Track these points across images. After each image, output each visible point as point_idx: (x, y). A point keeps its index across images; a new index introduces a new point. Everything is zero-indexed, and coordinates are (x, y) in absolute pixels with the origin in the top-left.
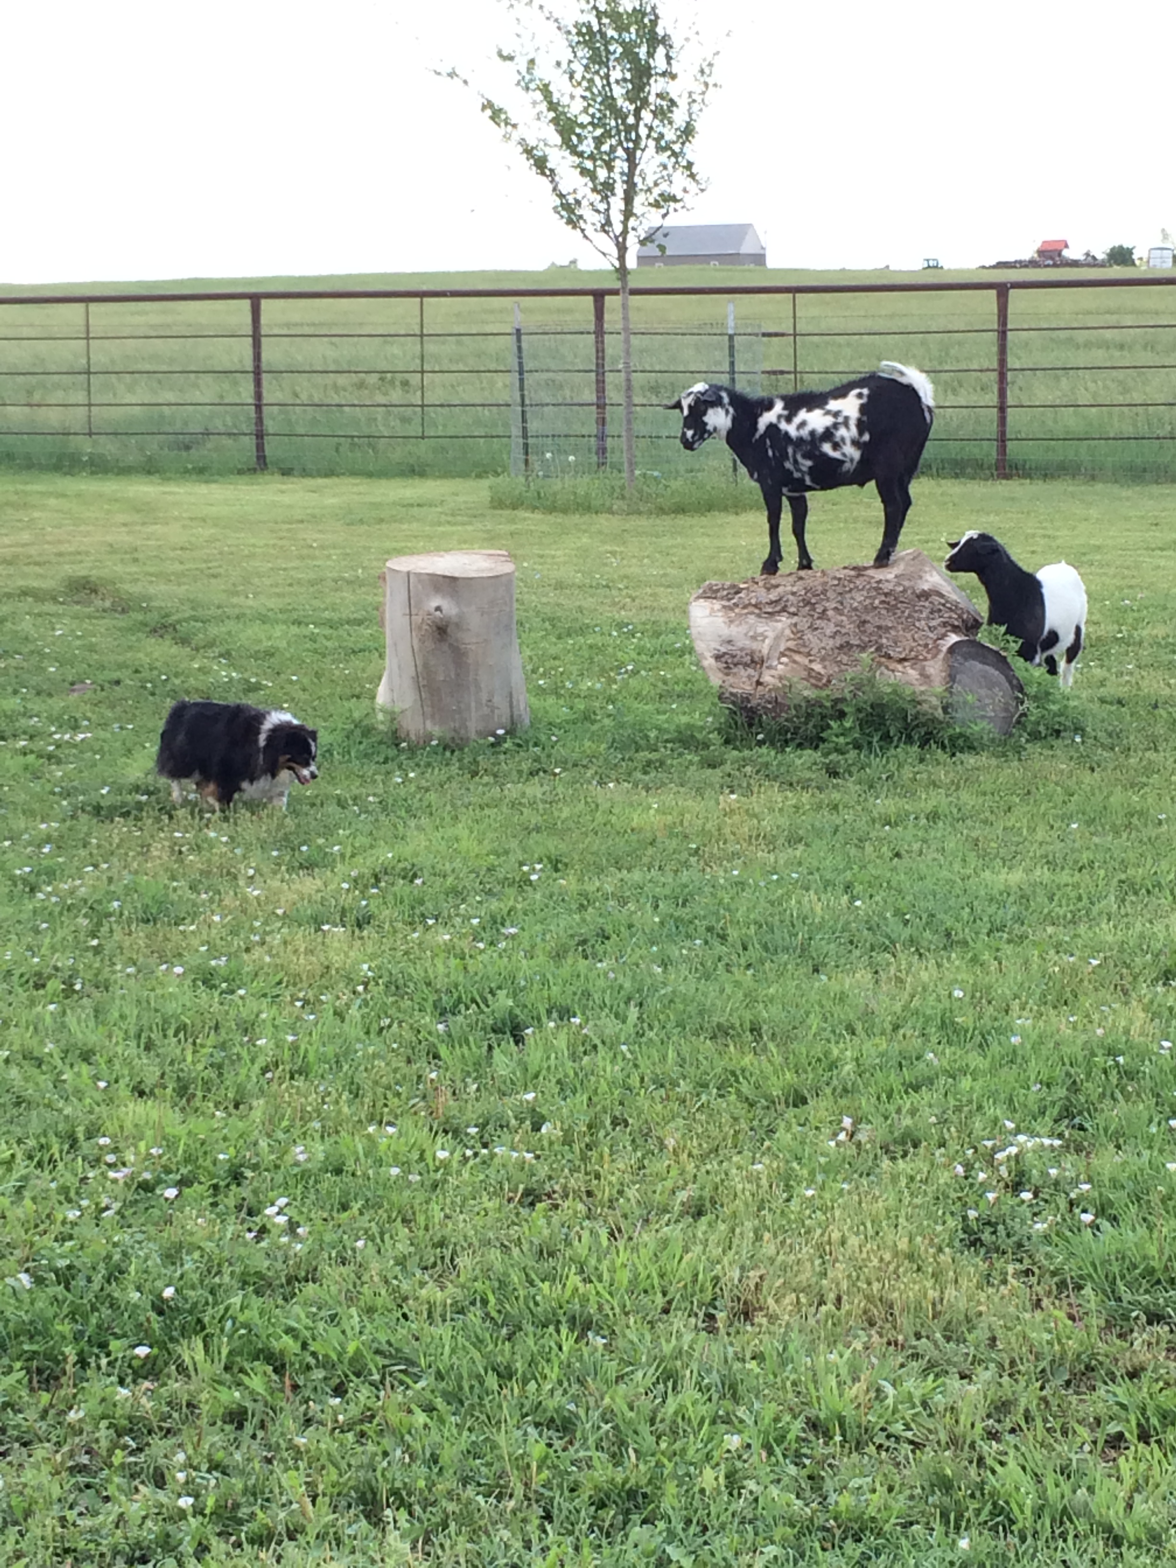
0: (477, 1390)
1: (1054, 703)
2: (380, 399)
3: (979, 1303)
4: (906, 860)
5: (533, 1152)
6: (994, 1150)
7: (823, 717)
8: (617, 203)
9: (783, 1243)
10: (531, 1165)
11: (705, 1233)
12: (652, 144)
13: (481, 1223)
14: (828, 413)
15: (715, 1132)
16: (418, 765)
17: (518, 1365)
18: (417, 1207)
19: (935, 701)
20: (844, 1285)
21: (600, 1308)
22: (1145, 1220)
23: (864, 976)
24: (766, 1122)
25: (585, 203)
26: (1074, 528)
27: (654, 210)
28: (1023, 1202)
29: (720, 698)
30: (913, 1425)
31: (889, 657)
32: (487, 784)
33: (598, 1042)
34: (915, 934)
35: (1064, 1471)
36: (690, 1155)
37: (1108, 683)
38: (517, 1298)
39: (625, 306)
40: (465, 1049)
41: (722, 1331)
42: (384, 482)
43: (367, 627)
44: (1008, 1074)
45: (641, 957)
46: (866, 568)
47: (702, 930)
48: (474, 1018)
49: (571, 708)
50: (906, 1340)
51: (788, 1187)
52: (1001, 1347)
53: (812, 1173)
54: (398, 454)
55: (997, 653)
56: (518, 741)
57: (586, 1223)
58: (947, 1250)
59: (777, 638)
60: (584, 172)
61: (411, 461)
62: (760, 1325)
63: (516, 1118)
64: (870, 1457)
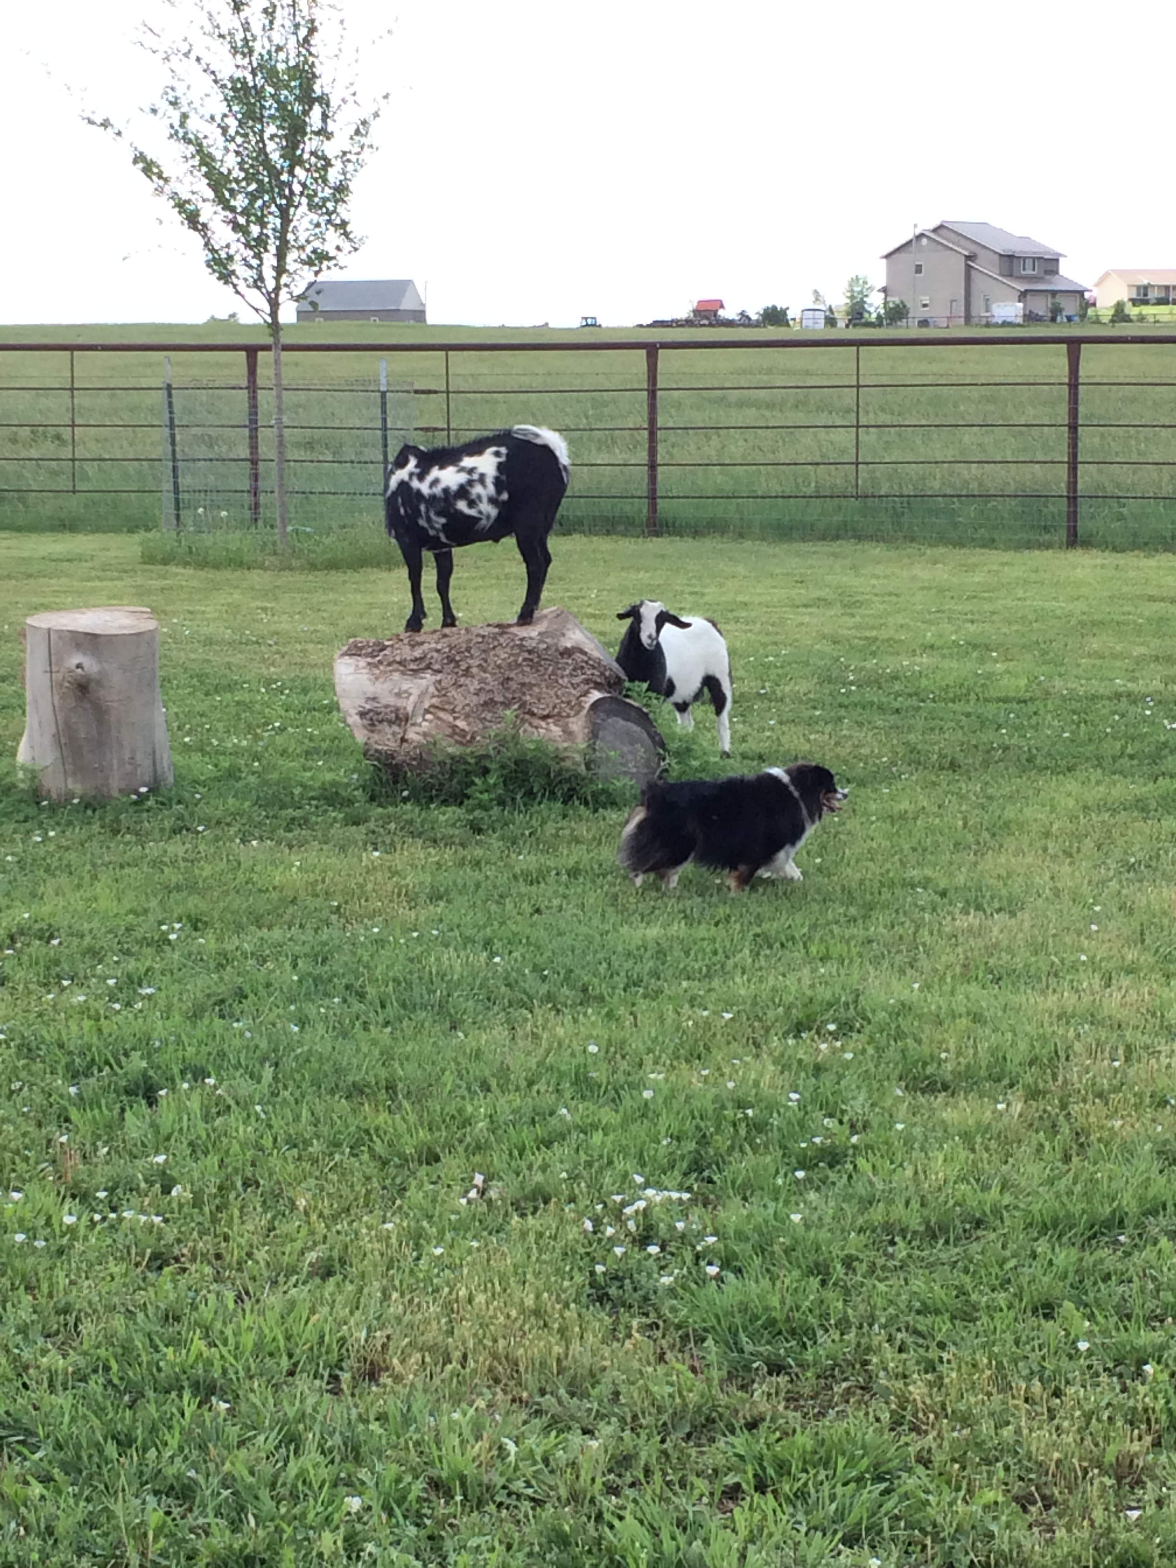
0: (96, 1459)
1: (695, 759)
2: (34, 453)
3: (603, 1358)
4: (545, 918)
5: (163, 1215)
6: (624, 1204)
7: (468, 773)
8: (270, 260)
9: (411, 1301)
10: (159, 1228)
11: (332, 1294)
12: (304, 201)
13: (106, 1289)
14: (462, 469)
15: (345, 1191)
16: (58, 824)
17: (139, 1431)
18: (41, 1275)
19: (578, 758)
20: (471, 1344)
21: (225, 1372)
22: (768, 1270)
23: (500, 1033)
24: (398, 1181)
25: (237, 258)
26: (721, 585)
27: (306, 267)
28: (650, 1255)
29: (365, 755)
30: (534, 1482)
31: (533, 714)
32: (128, 843)
33: (232, 1103)
34: (554, 989)
35: (681, 1524)
36: (321, 1215)
37: (749, 738)
38: (140, 1365)
39: (277, 362)
40: (96, 1111)
41: (347, 1392)
42: (34, 536)
43: (12, 684)
44: (639, 1129)
45: (279, 1016)
46: (510, 626)
47: (341, 988)
48: (107, 1081)
49: (216, 766)
50: (531, 1396)
51: (417, 1246)
52: (623, 1401)
53: (441, 1233)
54: (49, 507)
55: (639, 710)
56: (160, 799)
57: (214, 1287)
58: (572, 1306)
59: (422, 695)
60: (237, 227)
61: (63, 515)
62: (385, 1386)
63: (146, 1181)
64: (491, 1515)
